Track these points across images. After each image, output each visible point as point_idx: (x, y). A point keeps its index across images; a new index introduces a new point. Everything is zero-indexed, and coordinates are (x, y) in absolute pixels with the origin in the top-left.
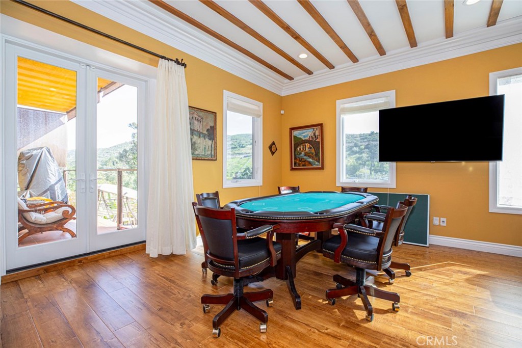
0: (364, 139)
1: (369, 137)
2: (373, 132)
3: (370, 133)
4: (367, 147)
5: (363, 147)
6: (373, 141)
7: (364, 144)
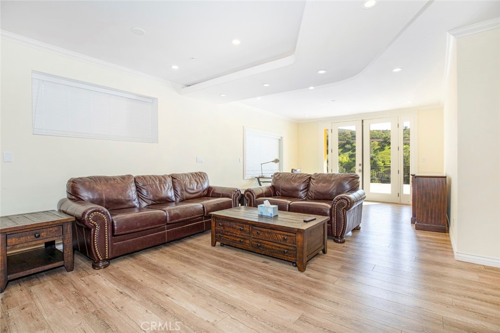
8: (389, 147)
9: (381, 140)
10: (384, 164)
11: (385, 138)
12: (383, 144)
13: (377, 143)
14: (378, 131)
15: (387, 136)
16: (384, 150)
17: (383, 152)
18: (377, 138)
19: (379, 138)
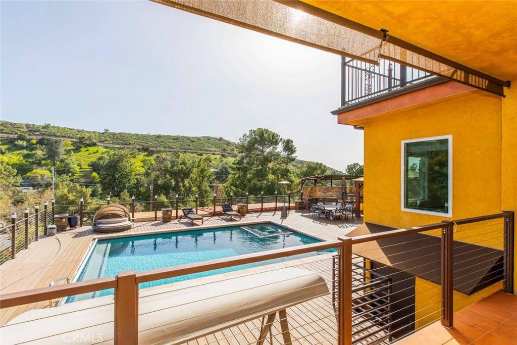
0: (35, 131)
1: (42, 130)
2: (49, 125)
3: (44, 125)
4: (41, 142)
5: (34, 142)
6: (50, 136)
7: (35, 137)
8: (86, 149)
9: (76, 140)
10: (81, 168)
11: (80, 138)
12: (78, 144)
13: (71, 143)
14: (71, 129)
15: (83, 136)
16: (80, 151)
17: (78, 154)
18: (69, 137)
19: (73, 138)
